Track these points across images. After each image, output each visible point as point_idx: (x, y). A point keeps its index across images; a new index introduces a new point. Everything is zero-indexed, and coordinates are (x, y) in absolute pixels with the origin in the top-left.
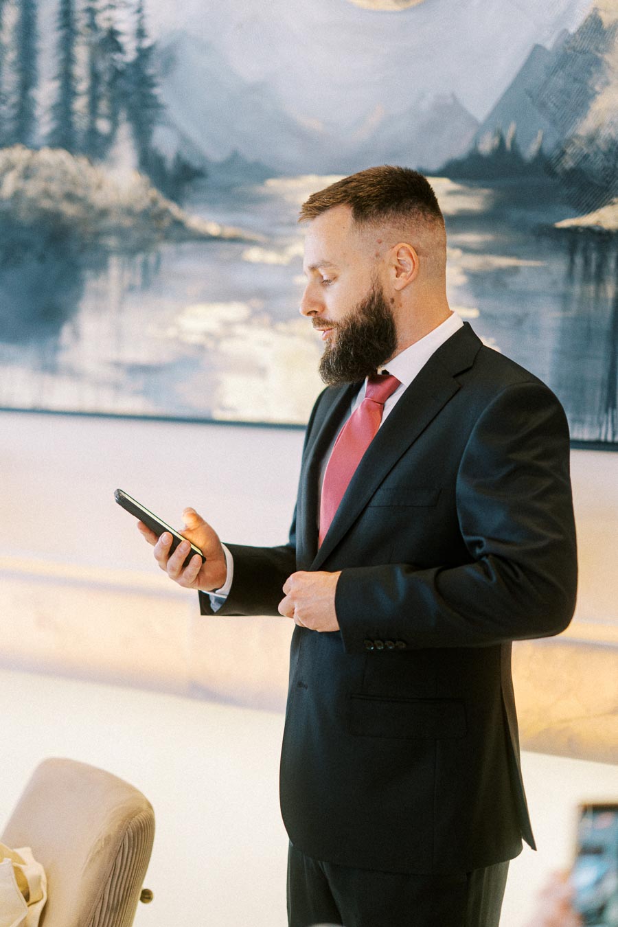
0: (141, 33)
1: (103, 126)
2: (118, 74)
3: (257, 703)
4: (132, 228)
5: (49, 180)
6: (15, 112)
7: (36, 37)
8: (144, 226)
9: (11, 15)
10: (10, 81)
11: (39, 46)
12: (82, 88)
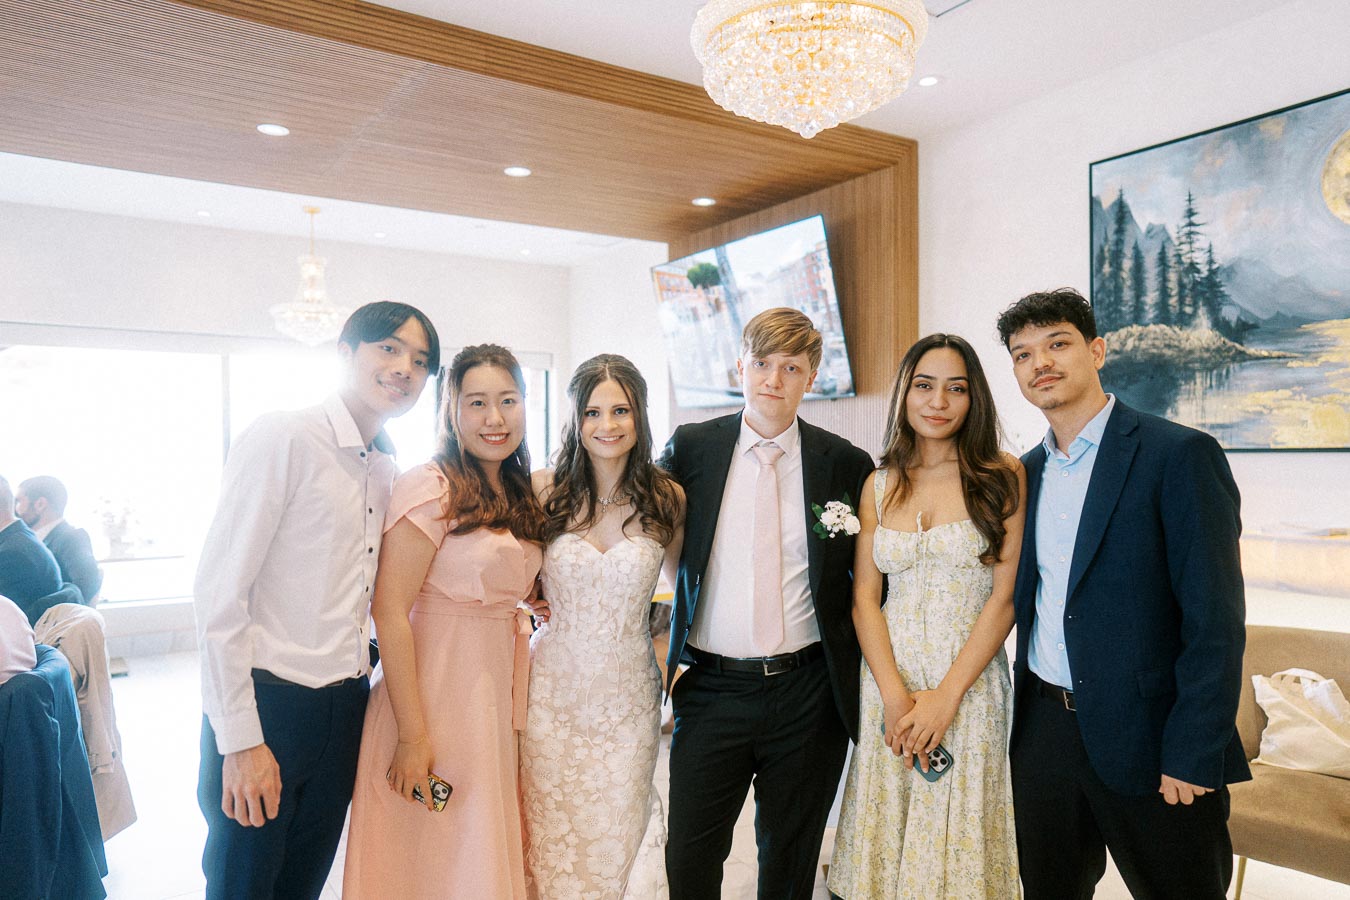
0: (1211, 262)
1: (1188, 310)
2: (1196, 283)
4: (1210, 358)
5: (1155, 339)
6: (1132, 309)
7: (1144, 272)
8: (1218, 356)
9: (1127, 264)
10: (1128, 295)
11: (1146, 276)
12: (1174, 293)
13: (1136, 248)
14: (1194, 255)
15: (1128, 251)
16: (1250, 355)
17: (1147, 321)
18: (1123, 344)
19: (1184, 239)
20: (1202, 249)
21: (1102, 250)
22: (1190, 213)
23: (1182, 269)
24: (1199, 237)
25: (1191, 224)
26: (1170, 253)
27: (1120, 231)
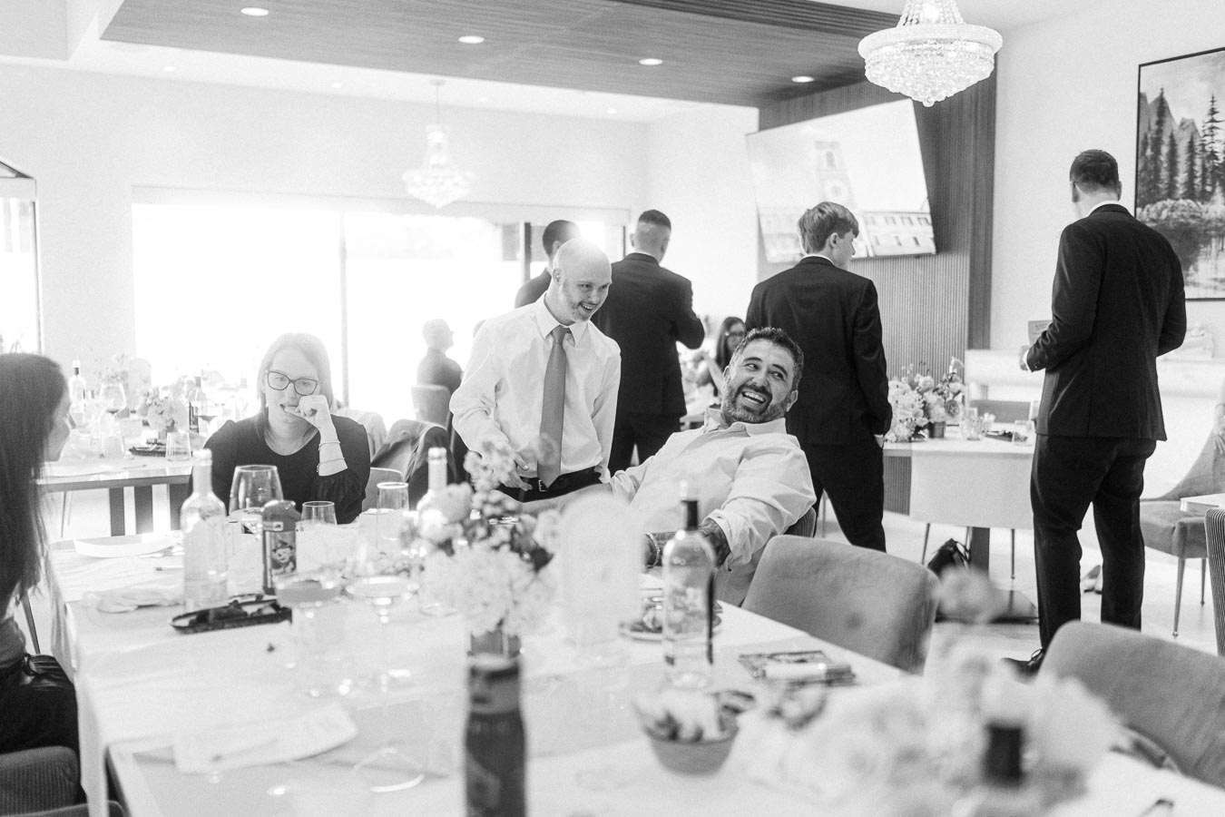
5: (1183, 211)
6: (1167, 186)
7: (1177, 156)
9: (1165, 150)
10: (1164, 174)
11: (1179, 160)
12: (1198, 174)
13: (1172, 137)
14: (1214, 145)
15: (1166, 139)
17: (1178, 196)
18: (1159, 214)
19: (1207, 132)
20: (1220, 141)
21: (1146, 137)
22: (1213, 112)
23: (1205, 156)
24: (1218, 131)
25: (1213, 121)
26: (1197, 143)
27: (1160, 123)
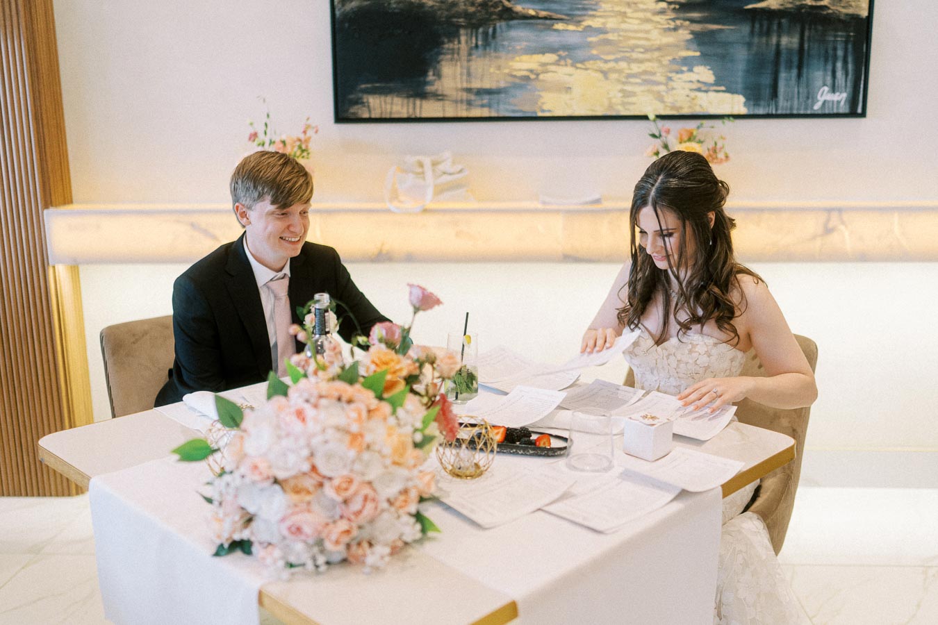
3: (608, 259)
4: (474, 13)
8: (483, 12)
16: (517, 13)
